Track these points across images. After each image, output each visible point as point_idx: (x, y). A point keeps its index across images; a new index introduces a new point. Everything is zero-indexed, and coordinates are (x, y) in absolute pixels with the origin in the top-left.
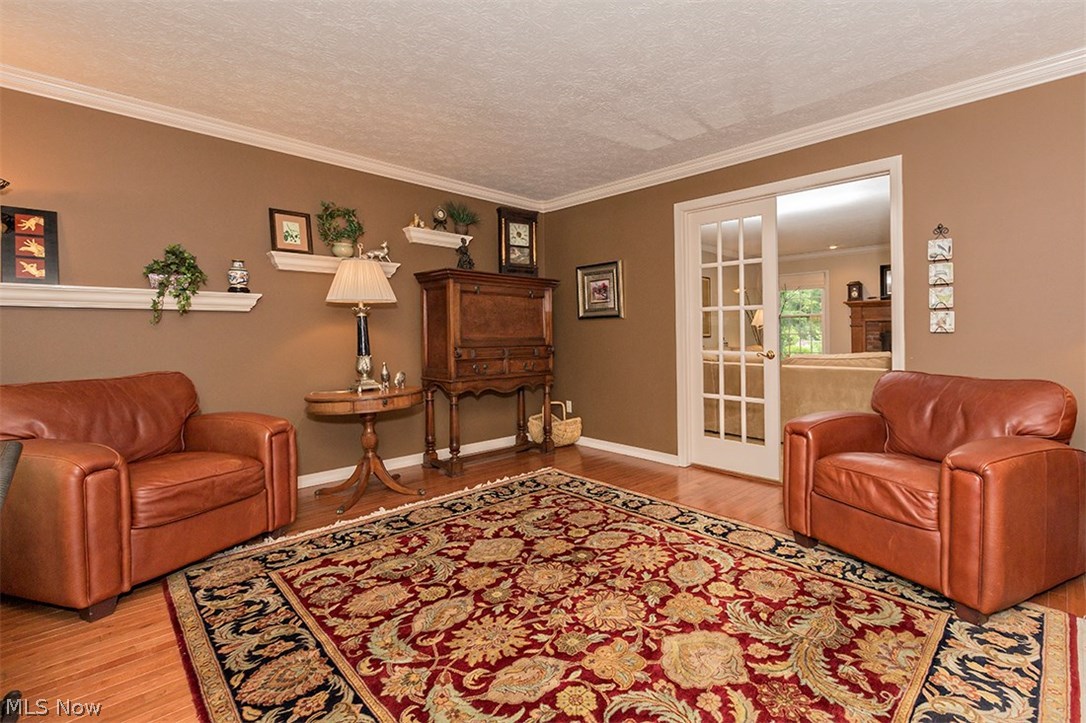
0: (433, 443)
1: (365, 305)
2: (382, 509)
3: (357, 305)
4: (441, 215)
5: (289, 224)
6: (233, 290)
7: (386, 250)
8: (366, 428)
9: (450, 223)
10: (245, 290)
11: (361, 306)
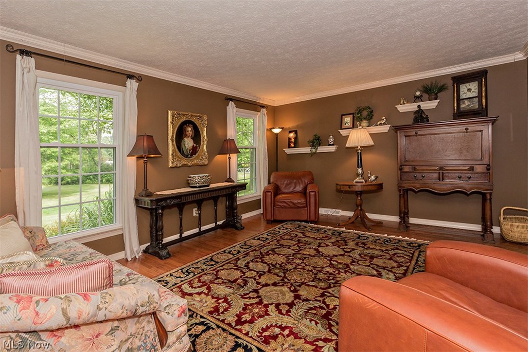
0: (408, 213)
1: (361, 147)
2: (344, 228)
3: (357, 147)
4: (418, 93)
5: (347, 118)
6: (330, 145)
7: (385, 120)
8: (357, 197)
9: (426, 96)
10: (333, 145)
11: (359, 148)
